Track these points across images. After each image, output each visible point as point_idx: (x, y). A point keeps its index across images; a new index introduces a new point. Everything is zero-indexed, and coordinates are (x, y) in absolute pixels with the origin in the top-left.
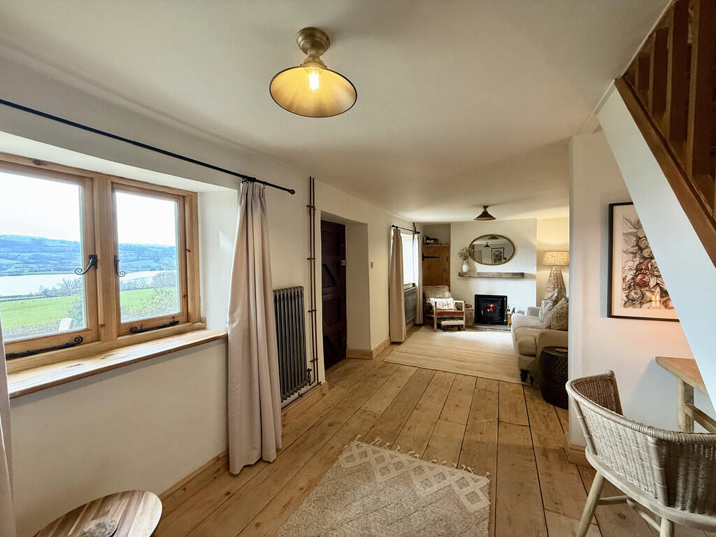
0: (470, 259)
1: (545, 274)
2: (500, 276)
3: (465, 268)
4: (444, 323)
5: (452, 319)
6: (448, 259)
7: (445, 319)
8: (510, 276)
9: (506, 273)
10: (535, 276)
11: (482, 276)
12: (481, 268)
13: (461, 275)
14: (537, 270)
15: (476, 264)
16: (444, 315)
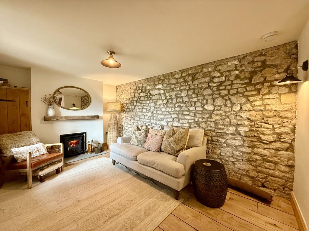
0: (55, 105)
1: (107, 116)
2: (83, 118)
3: (51, 113)
4: (41, 173)
5: (51, 164)
6: (28, 104)
7: (42, 169)
8: (90, 118)
9: (87, 116)
10: (103, 117)
11: (67, 119)
12: (65, 113)
13: (46, 119)
14: (104, 114)
15: (61, 109)
16: (39, 165)
